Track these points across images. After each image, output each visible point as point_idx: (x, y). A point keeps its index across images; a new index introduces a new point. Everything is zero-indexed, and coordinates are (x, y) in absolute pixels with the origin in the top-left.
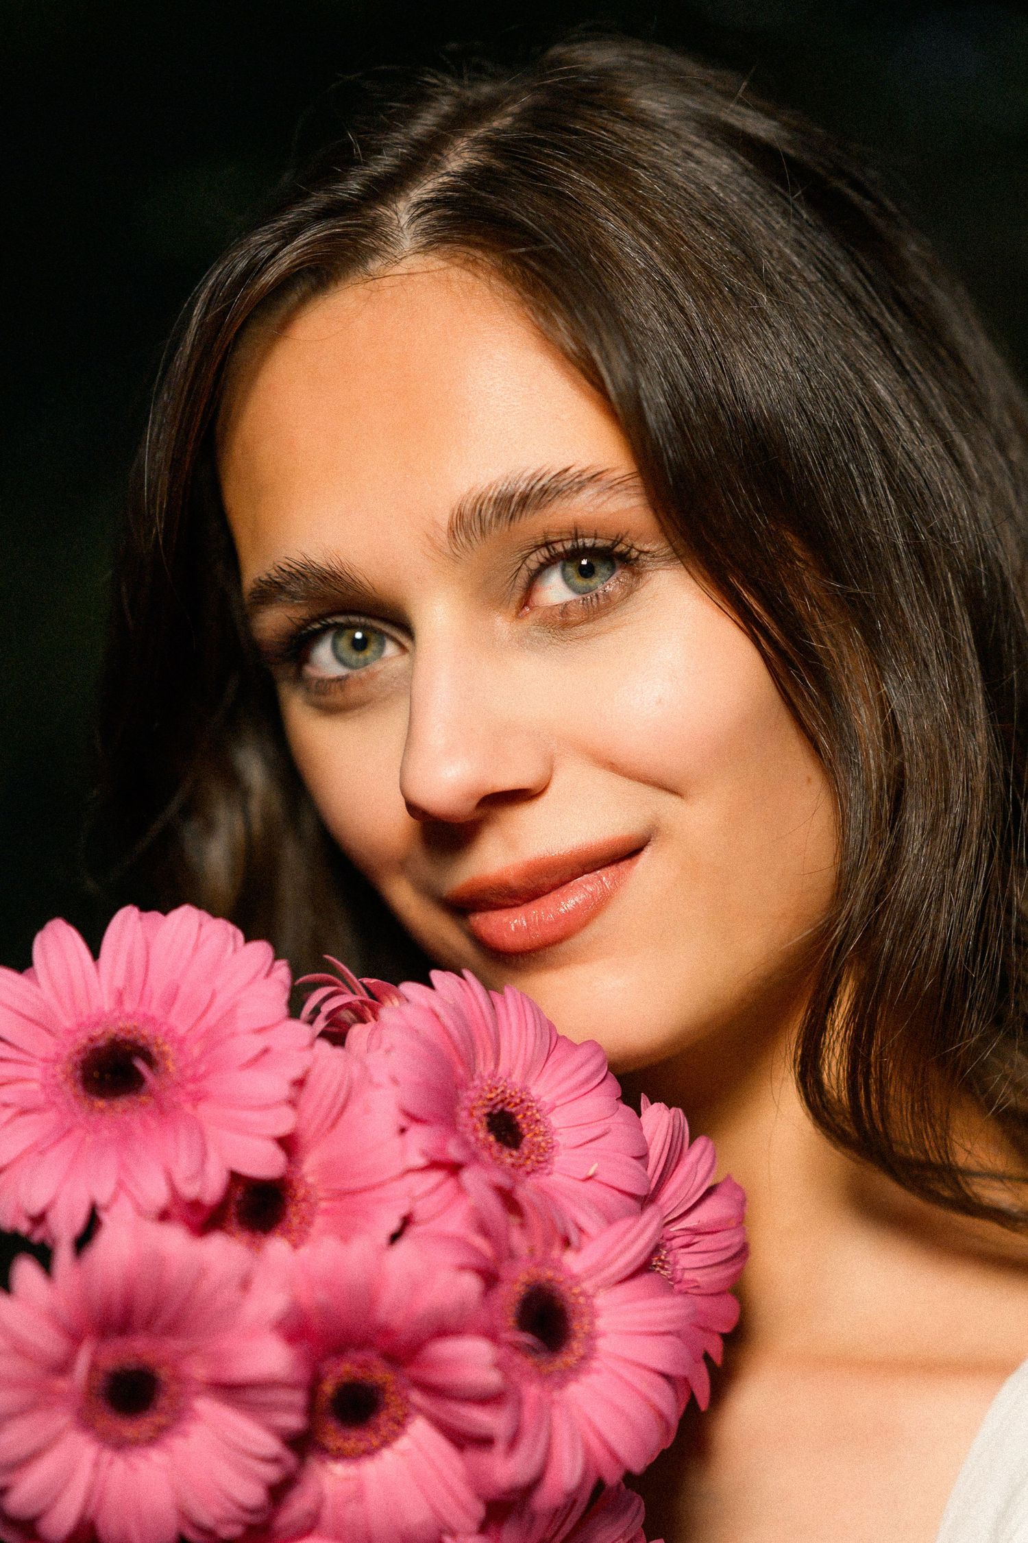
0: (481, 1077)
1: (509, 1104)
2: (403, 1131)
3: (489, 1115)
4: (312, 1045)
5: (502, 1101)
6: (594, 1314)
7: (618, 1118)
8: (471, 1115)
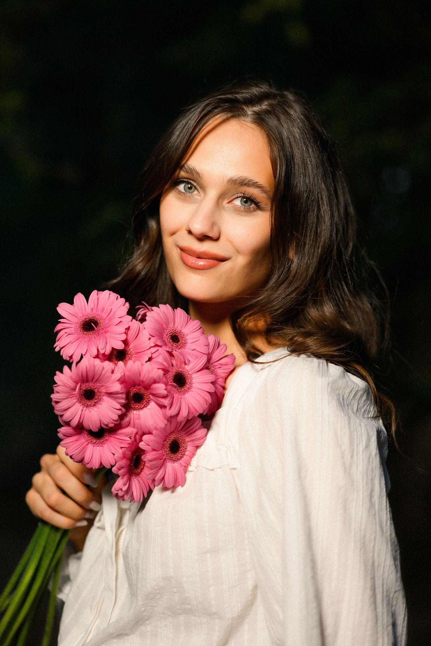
0: (170, 328)
1: (177, 333)
2: (150, 339)
3: (171, 336)
4: (132, 321)
5: (175, 333)
6: (191, 378)
7: (202, 337)
8: (167, 336)
